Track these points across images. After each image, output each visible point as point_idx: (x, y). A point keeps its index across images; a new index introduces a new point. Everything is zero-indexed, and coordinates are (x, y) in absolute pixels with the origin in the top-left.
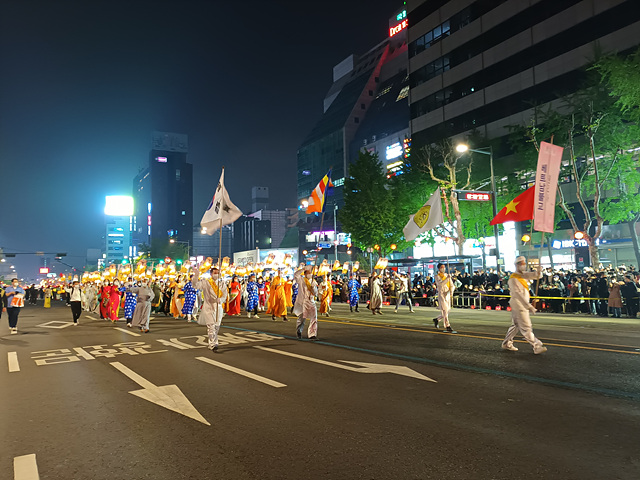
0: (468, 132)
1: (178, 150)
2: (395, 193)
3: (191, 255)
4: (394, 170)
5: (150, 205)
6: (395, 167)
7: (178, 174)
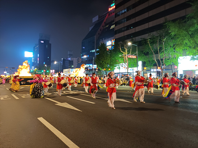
0: (131, 39)
1: (47, 39)
2: (110, 55)
5: (38, 55)
6: (109, 47)
7: (47, 46)
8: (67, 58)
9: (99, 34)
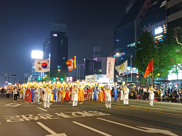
1: (62, 31)
2: (159, 50)
3: (67, 76)
4: (159, 39)
5: (50, 54)
6: (159, 38)
7: (62, 41)
8: (93, 58)
9: (141, 17)
